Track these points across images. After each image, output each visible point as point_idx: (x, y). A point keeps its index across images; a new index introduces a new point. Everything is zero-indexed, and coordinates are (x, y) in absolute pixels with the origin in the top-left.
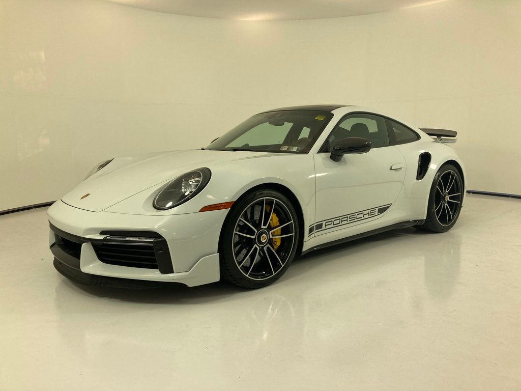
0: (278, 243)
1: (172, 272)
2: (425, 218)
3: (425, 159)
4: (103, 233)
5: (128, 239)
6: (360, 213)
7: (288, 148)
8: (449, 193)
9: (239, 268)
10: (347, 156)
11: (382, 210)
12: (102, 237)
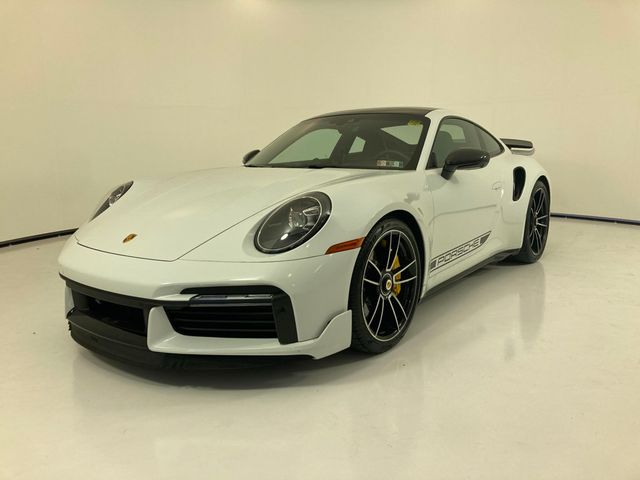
0: (399, 290)
1: (295, 340)
2: (521, 246)
3: (520, 175)
4: (185, 291)
5: (229, 298)
6: (466, 244)
7: (387, 164)
8: (538, 216)
9: (368, 327)
10: (458, 173)
11: (484, 240)
12: (187, 298)
